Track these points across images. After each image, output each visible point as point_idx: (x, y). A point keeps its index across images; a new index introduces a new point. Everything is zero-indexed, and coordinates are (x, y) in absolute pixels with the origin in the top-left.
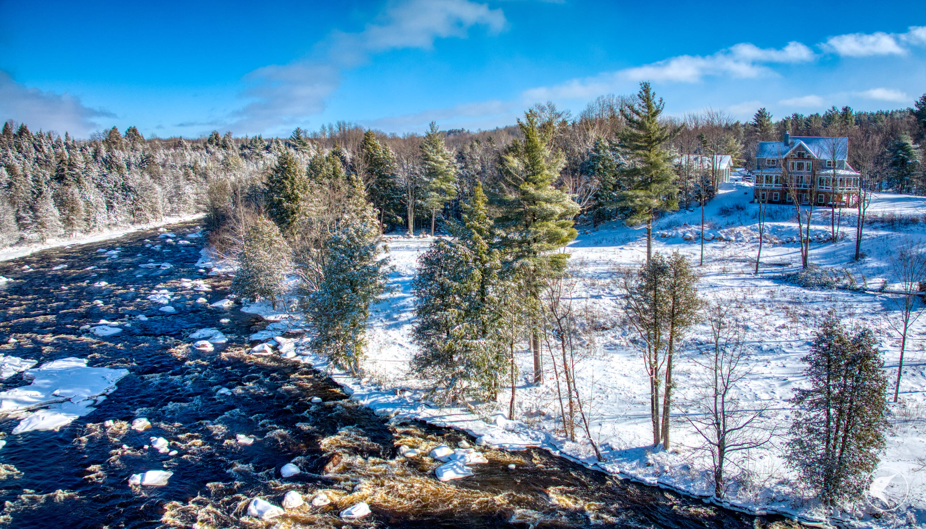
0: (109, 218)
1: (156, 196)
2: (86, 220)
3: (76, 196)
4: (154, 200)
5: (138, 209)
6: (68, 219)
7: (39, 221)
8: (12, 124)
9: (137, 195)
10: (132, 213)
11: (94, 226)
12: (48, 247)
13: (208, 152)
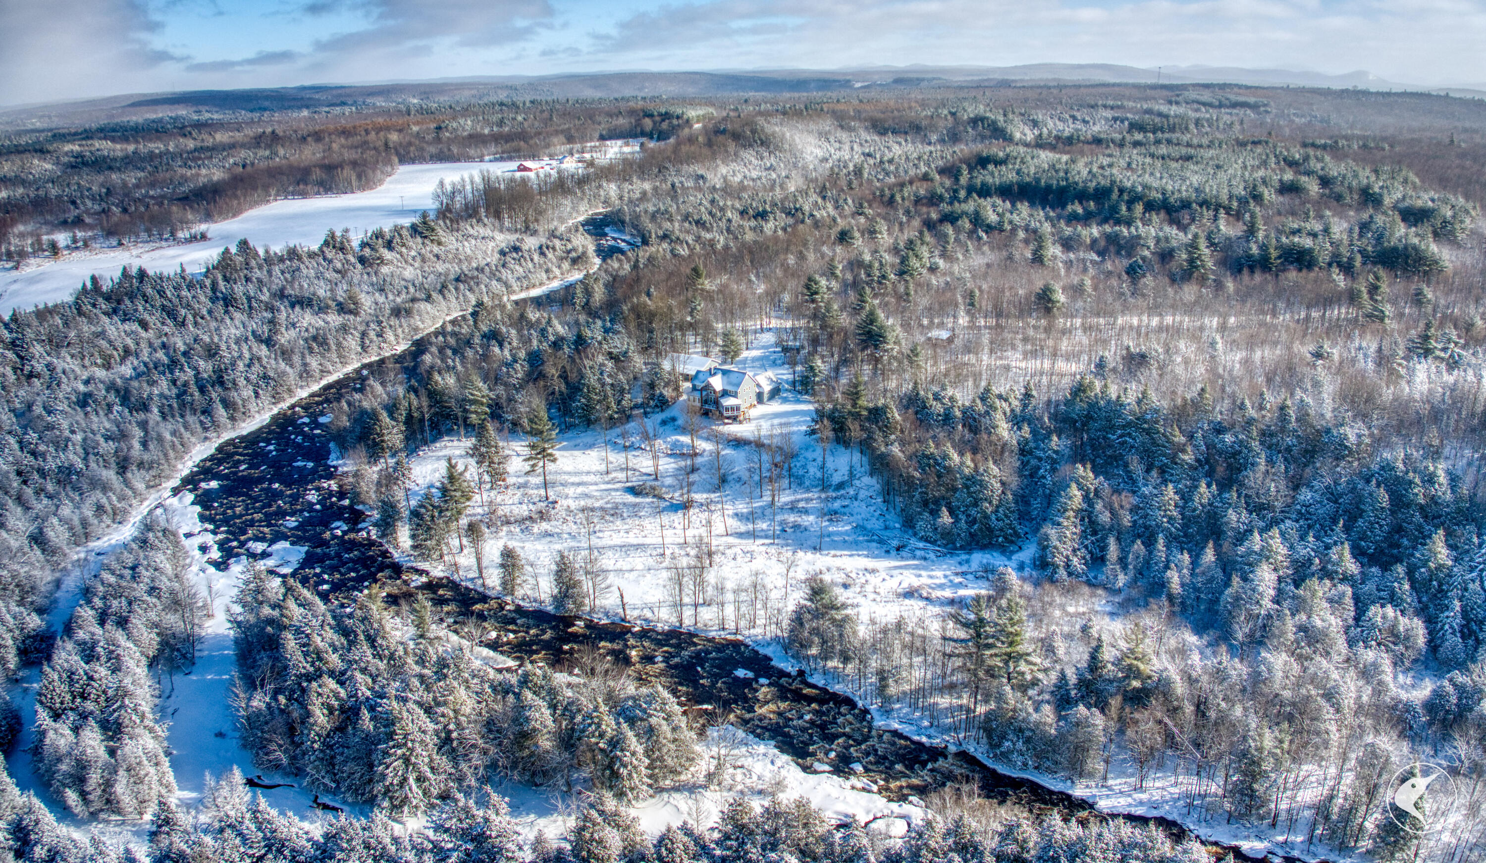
0: (258, 407)
2: (245, 414)
6: (232, 416)
7: (214, 421)
10: (273, 397)
11: (251, 418)
12: (223, 441)
13: (325, 259)
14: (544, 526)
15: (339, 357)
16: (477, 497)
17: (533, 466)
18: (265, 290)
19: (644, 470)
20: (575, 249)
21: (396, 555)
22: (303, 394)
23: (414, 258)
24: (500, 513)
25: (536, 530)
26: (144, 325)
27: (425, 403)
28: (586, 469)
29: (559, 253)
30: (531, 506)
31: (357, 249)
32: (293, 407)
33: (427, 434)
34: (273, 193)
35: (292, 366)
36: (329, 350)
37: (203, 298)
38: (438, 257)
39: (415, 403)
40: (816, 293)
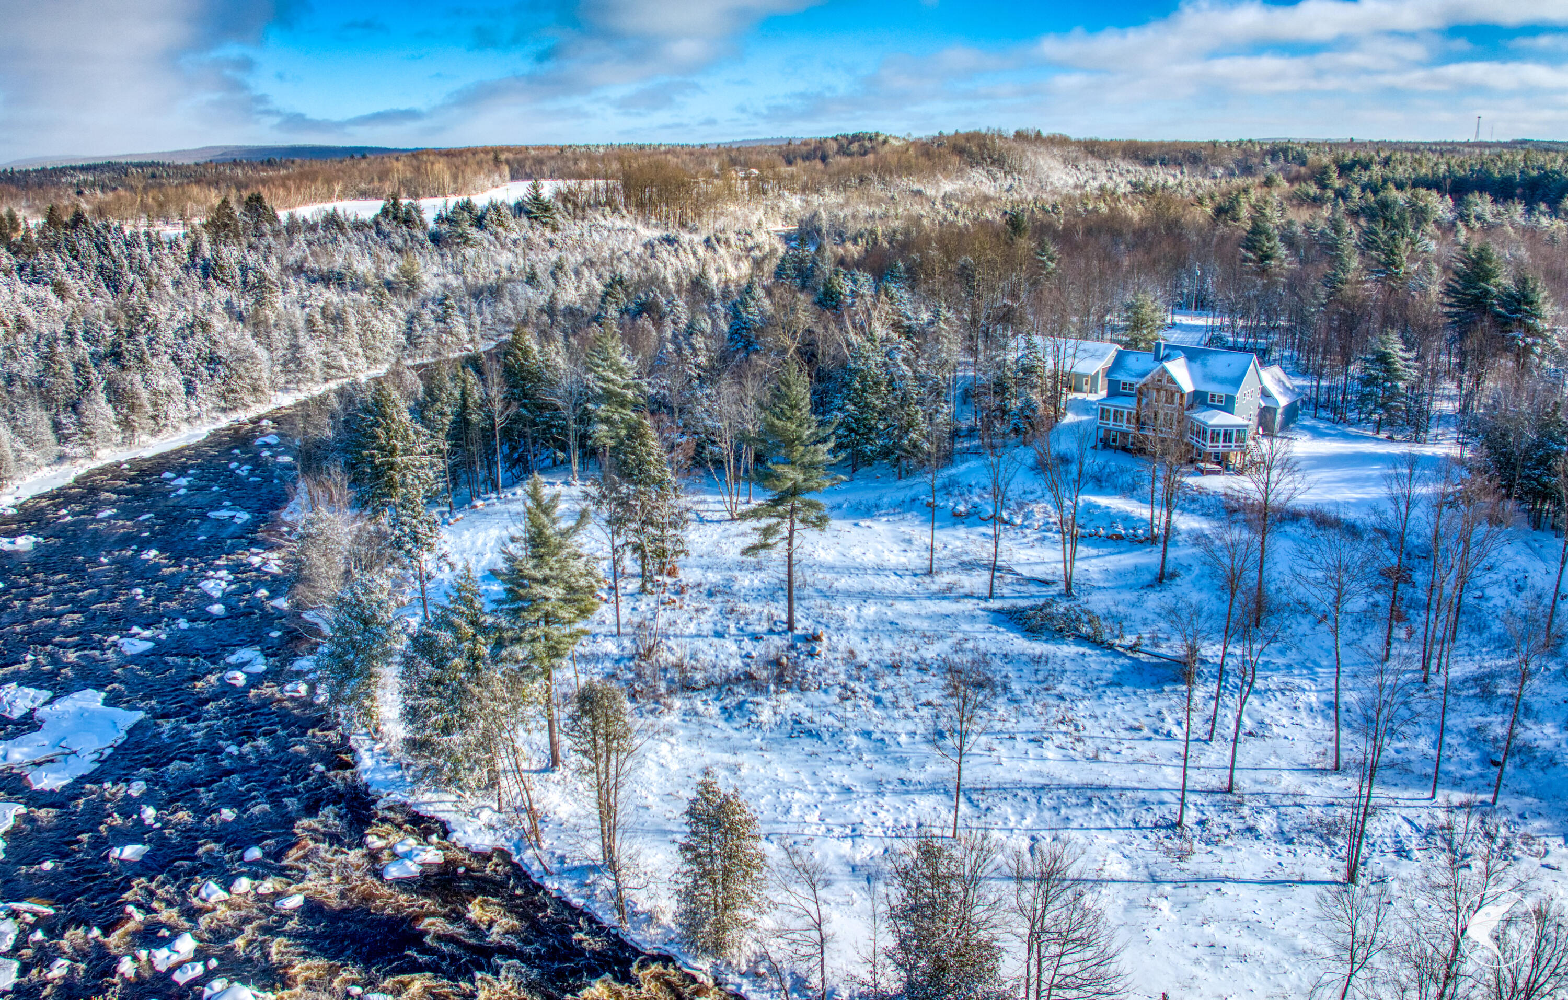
0: (188, 408)
1: (259, 366)
2: (154, 418)
3: (137, 385)
4: (255, 375)
5: (232, 391)
6: (126, 420)
7: (85, 428)
9: (230, 369)
10: (223, 396)
11: (165, 425)
13: (379, 233)
14: (789, 703)
15: (365, 346)
16: (605, 611)
17: (768, 532)
18: (273, 260)
19: (1026, 572)
20: (758, 246)
21: (366, 761)
22: (286, 400)
23: (515, 242)
24: (666, 657)
25: (766, 715)
26: (60, 290)
27: (496, 393)
28: (870, 558)
29: (734, 250)
30: (748, 645)
31: (431, 225)
32: (256, 421)
33: (500, 472)
34: (338, 188)
35: (269, 347)
36: (345, 331)
37: (169, 262)
38: (551, 243)
39: (477, 393)
40: (1268, 257)
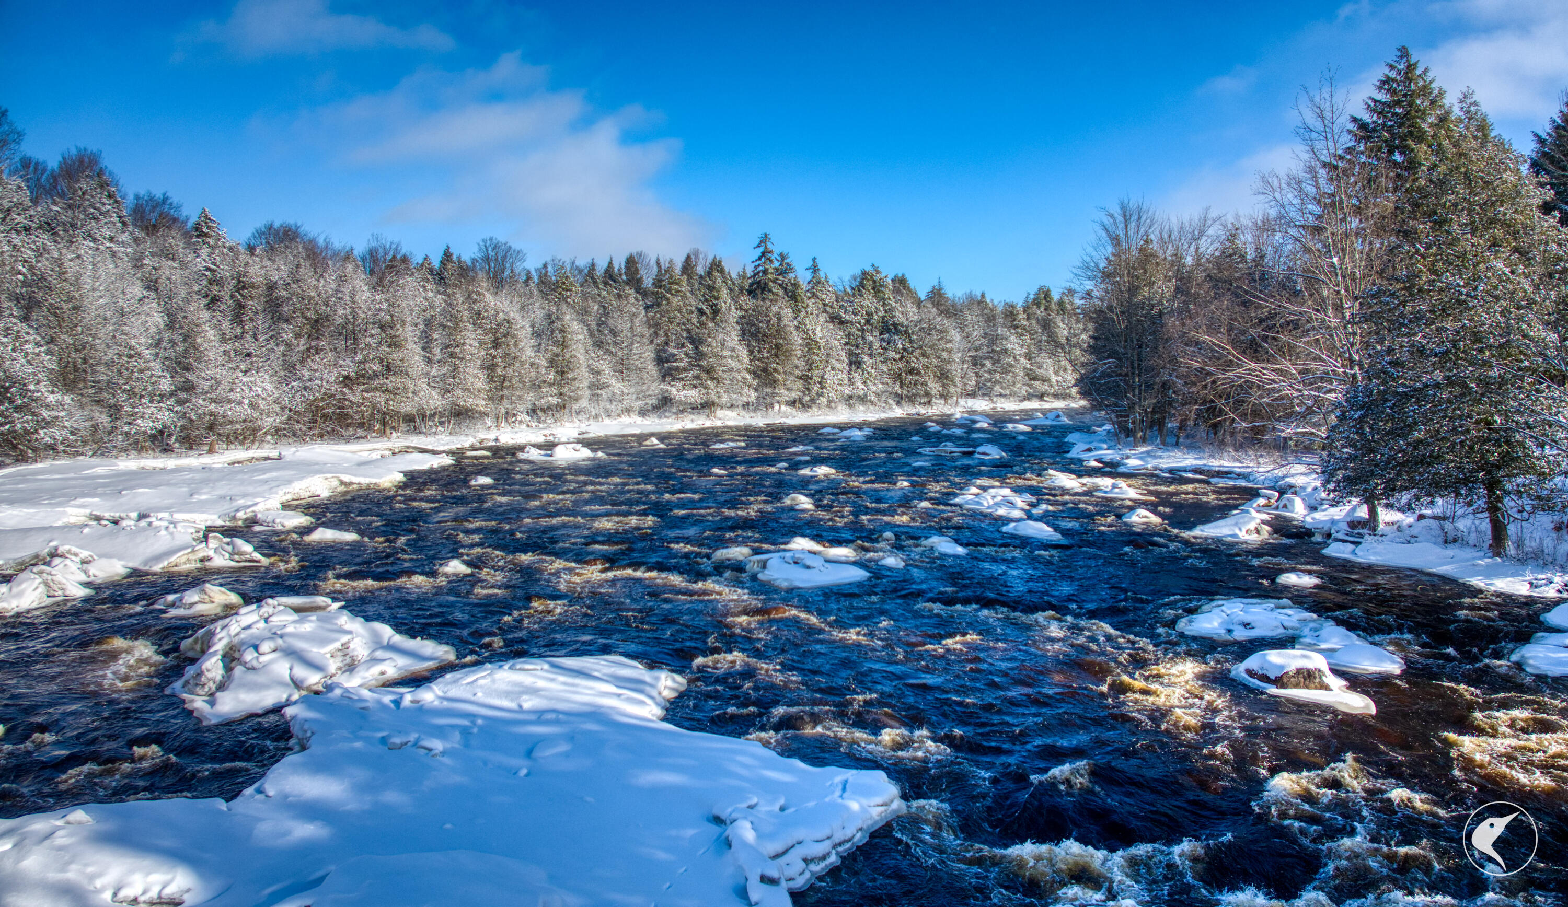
0: (851, 382)
1: (949, 346)
2: (806, 379)
3: (785, 321)
4: (945, 355)
5: (912, 371)
6: (765, 370)
7: (704, 363)
8: (697, 257)
9: (911, 342)
10: (897, 377)
11: (820, 395)
12: (718, 423)
